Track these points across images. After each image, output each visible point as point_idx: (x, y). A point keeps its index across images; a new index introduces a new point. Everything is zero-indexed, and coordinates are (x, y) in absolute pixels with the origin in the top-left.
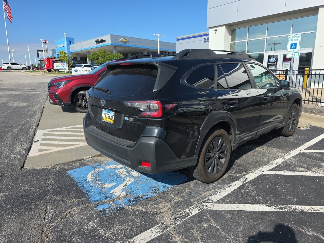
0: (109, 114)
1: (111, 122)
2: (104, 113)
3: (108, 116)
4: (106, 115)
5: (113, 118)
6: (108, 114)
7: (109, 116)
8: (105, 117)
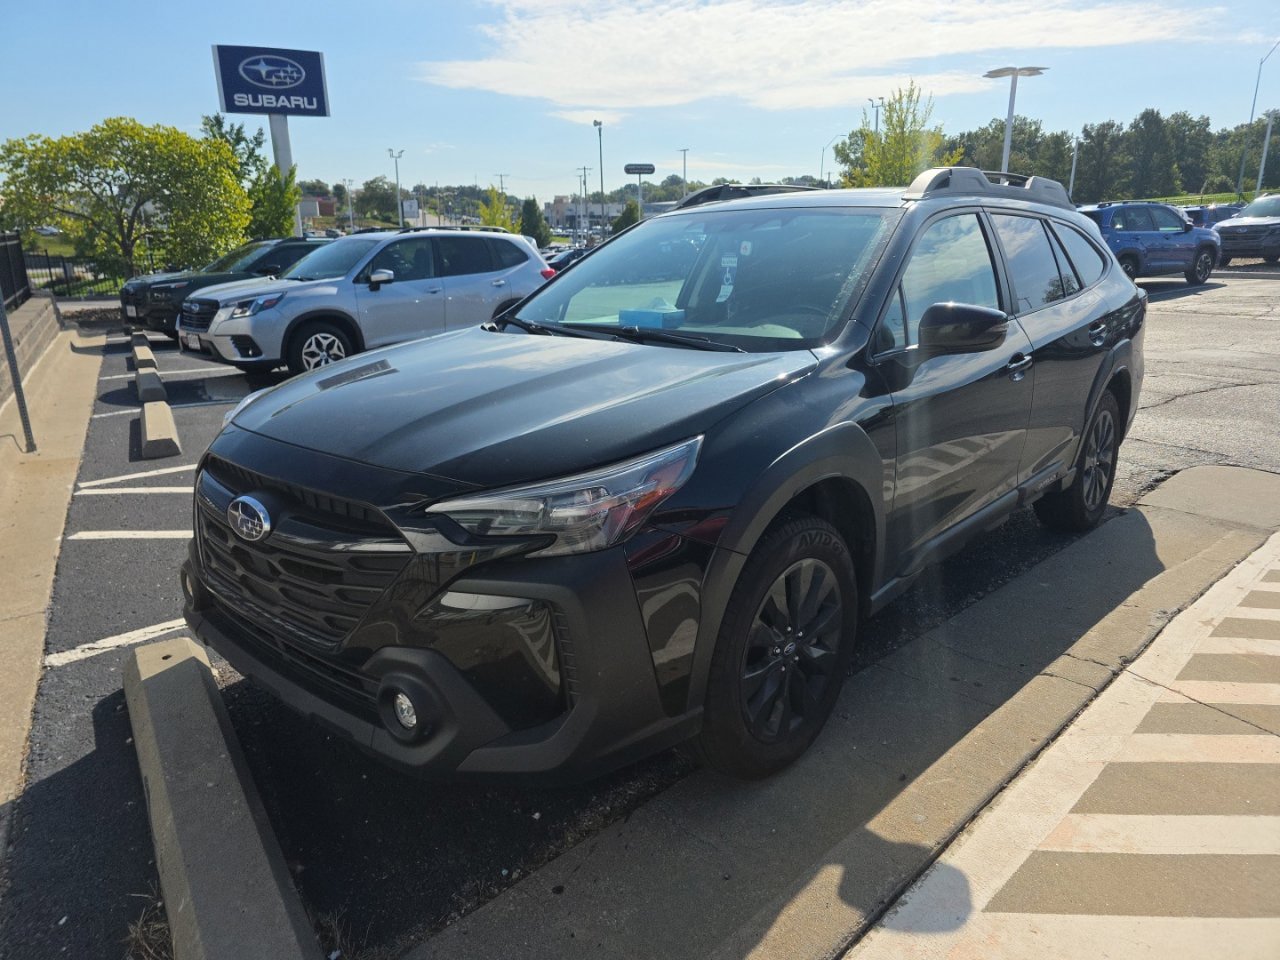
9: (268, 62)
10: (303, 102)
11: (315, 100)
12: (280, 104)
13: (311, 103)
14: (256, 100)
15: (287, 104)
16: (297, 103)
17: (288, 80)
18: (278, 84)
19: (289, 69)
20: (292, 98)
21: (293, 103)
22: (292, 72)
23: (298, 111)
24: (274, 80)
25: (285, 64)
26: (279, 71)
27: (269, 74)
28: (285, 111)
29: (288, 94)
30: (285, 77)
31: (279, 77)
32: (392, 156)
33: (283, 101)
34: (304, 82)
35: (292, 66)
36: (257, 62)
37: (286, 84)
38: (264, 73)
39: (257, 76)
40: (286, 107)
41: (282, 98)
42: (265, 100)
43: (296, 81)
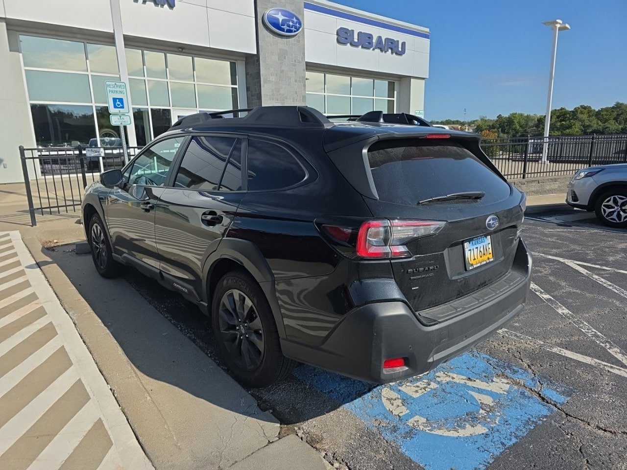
0: (481, 245)
1: (488, 259)
2: (470, 250)
3: (480, 251)
4: (475, 250)
5: (489, 248)
6: (478, 246)
7: (482, 250)
8: (472, 258)
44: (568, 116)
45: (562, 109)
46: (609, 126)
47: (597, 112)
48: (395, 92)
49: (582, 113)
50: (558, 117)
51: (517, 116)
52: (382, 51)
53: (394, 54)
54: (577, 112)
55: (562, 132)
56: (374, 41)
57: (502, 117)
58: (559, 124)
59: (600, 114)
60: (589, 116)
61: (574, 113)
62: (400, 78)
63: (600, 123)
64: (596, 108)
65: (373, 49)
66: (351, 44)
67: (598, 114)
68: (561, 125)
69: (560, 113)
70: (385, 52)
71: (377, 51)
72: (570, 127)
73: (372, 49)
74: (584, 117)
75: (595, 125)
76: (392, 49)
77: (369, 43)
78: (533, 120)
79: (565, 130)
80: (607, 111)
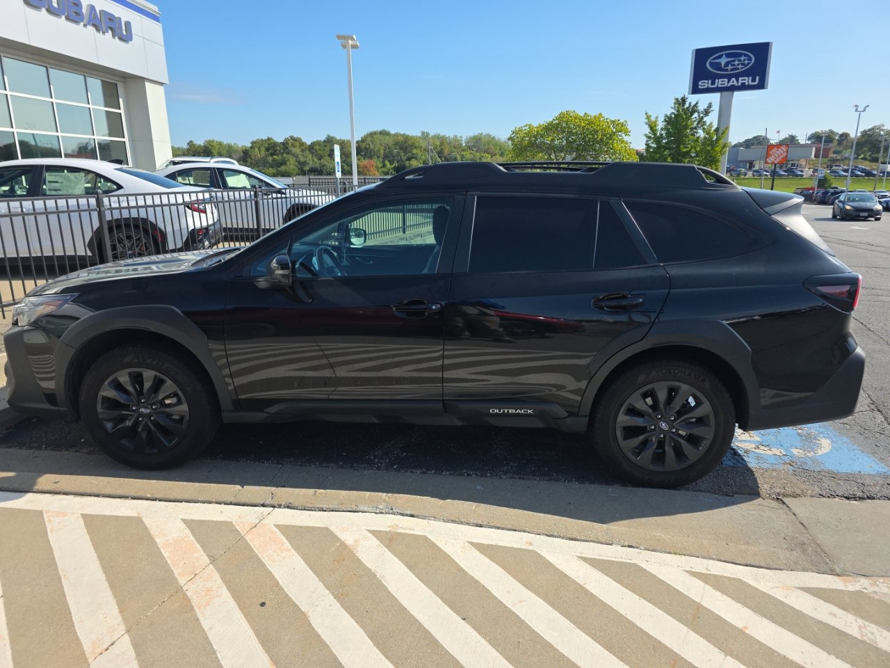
9: (728, 56)
10: (748, 81)
11: (757, 78)
12: (731, 83)
13: (754, 80)
14: (713, 83)
15: (736, 83)
16: (743, 81)
17: (740, 66)
18: (732, 70)
19: (743, 58)
20: (740, 79)
21: (740, 82)
22: (744, 60)
23: (744, 87)
24: (730, 67)
25: (740, 55)
26: (734, 61)
27: (727, 64)
28: (733, 89)
29: (737, 76)
30: (738, 65)
31: (734, 65)
32: (856, 110)
33: (733, 82)
34: (753, 65)
35: (746, 55)
36: (720, 57)
37: (738, 69)
38: (723, 64)
39: (717, 66)
40: (734, 85)
41: (734, 79)
42: (720, 83)
43: (746, 66)
44: (278, 148)
45: (269, 139)
46: (325, 163)
47: (310, 146)
48: (121, 100)
49: (293, 146)
50: (267, 149)
51: (214, 144)
52: (98, 30)
53: (116, 38)
54: (288, 144)
55: (277, 169)
56: (84, 11)
57: (193, 145)
58: (270, 159)
59: (313, 148)
60: (303, 151)
61: (285, 145)
62: (126, 77)
63: (316, 160)
64: (308, 141)
65: (85, 25)
66: (49, 11)
67: (311, 148)
68: (274, 160)
69: (268, 144)
70: (104, 33)
71: (91, 29)
72: (284, 163)
73: (82, 24)
74: (297, 150)
75: (311, 162)
76: (111, 29)
77: (76, 13)
78: (237, 151)
79: (279, 167)
80: (320, 145)
